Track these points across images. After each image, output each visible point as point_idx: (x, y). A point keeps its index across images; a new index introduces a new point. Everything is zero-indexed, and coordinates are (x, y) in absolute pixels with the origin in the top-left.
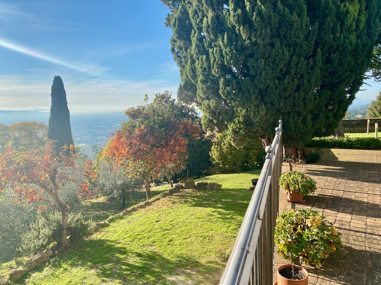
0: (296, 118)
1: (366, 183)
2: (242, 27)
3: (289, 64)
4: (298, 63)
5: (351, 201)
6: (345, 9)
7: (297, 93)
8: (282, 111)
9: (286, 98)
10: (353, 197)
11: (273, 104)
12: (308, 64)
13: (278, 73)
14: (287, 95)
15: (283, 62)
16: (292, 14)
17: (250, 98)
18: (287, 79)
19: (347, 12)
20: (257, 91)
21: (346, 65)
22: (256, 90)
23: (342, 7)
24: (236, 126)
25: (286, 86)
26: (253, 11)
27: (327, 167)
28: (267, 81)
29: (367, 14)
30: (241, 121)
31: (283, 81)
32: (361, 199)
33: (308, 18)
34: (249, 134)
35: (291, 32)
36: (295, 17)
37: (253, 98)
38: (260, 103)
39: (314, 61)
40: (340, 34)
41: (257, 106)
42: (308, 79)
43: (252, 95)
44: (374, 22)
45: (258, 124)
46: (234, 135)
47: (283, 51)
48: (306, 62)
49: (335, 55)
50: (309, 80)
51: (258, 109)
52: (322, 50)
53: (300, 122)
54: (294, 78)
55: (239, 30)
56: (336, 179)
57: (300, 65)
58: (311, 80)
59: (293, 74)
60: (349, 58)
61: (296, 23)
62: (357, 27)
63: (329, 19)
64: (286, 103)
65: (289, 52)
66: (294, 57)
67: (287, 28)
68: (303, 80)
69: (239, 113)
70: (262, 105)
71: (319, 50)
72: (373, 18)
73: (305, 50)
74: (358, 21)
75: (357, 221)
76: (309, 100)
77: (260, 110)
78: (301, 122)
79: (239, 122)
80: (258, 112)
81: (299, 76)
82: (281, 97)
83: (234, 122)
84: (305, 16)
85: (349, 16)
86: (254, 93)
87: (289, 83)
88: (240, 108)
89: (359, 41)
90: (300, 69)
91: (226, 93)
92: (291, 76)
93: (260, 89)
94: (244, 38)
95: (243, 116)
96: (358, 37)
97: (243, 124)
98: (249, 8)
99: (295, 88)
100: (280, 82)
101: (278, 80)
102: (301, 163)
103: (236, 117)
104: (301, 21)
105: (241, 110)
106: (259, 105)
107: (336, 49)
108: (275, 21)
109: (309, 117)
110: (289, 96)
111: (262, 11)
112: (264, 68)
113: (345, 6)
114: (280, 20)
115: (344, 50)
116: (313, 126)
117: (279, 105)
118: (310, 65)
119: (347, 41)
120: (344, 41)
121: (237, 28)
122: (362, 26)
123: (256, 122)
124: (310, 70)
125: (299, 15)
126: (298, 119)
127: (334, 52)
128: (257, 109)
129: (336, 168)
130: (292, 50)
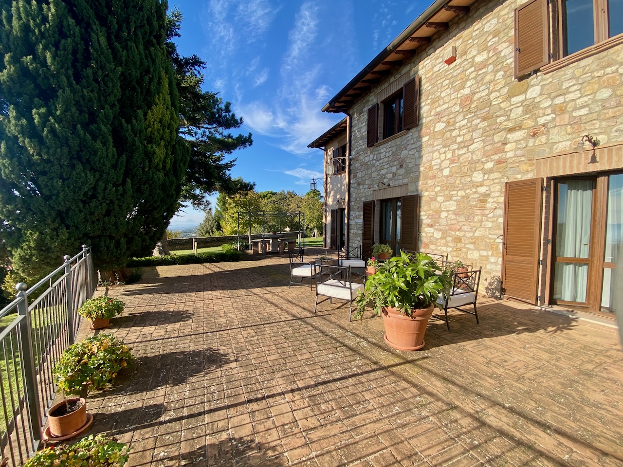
0: (108, 241)
1: (177, 295)
2: (27, 140)
3: (95, 188)
4: (105, 189)
5: (159, 313)
6: (152, 150)
7: (107, 217)
8: (90, 235)
9: (93, 222)
10: (162, 309)
11: (77, 228)
12: (117, 191)
13: (82, 196)
14: (94, 219)
15: (88, 185)
16: (96, 141)
17: (44, 220)
18: (94, 203)
19: (154, 153)
20: (53, 214)
21: (156, 196)
22: (52, 211)
23: (149, 148)
24: (24, 252)
25: (93, 210)
26: (44, 126)
27: (146, 285)
28: (67, 203)
29: (173, 158)
30: (33, 246)
31: (88, 204)
32: (168, 309)
33: (114, 149)
34: (46, 261)
35: (94, 158)
36: (98, 144)
37: (49, 221)
38: (60, 225)
39: (124, 189)
40: (149, 170)
41: (55, 229)
42: (118, 205)
43: (47, 217)
44: (179, 166)
45: (58, 249)
46: (23, 263)
47: (86, 174)
48: (114, 188)
49: (145, 186)
50: (120, 206)
51: (57, 233)
52: (132, 180)
53: (112, 245)
54: (103, 202)
55: (24, 142)
56: (151, 296)
57: (108, 191)
58: (121, 206)
59: (100, 198)
60: (158, 191)
61: (100, 151)
62: (164, 167)
63: (136, 155)
64: (94, 227)
65: (94, 177)
66: (101, 183)
67: (91, 153)
68: (113, 205)
69: (28, 237)
70: (62, 228)
71: (129, 181)
72: (178, 162)
73: (113, 178)
74: (164, 162)
75: (159, 331)
76: (121, 224)
77: (59, 234)
78: (114, 245)
79: (30, 248)
80: (58, 236)
81: (108, 202)
82: (87, 221)
83: (22, 248)
84: (111, 146)
85: (155, 156)
86: (50, 214)
87: (96, 207)
88: (30, 231)
89: (167, 178)
90: (108, 195)
91: (5, 212)
92: (99, 201)
93: (59, 211)
94: (31, 153)
95: (35, 240)
96: (166, 175)
97: (35, 250)
98: (38, 121)
99: (104, 212)
100: (84, 205)
101: (82, 202)
102: (120, 285)
103: (24, 241)
104: (107, 150)
105: (31, 234)
106: (58, 227)
107: (146, 181)
108: (74, 143)
109: (123, 241)
110: (98, 220)
111: (56, 130)
112: (62, 189)
113: (152, 147)
114: (80, 143)
115: (153, 183)
116: (128, 249)
117: (86, 229)
118: (119, 193)
119: (155, 176)
120: (153, 176)
121: (21, 139)
122: (168, 167)
123: (55, 247)
124: (119, 197)
125: (104, 144)
126: (110, 243)
127: (144, 184)
128: (55, 233)
129: (155, 284)
130: (98, 176)
